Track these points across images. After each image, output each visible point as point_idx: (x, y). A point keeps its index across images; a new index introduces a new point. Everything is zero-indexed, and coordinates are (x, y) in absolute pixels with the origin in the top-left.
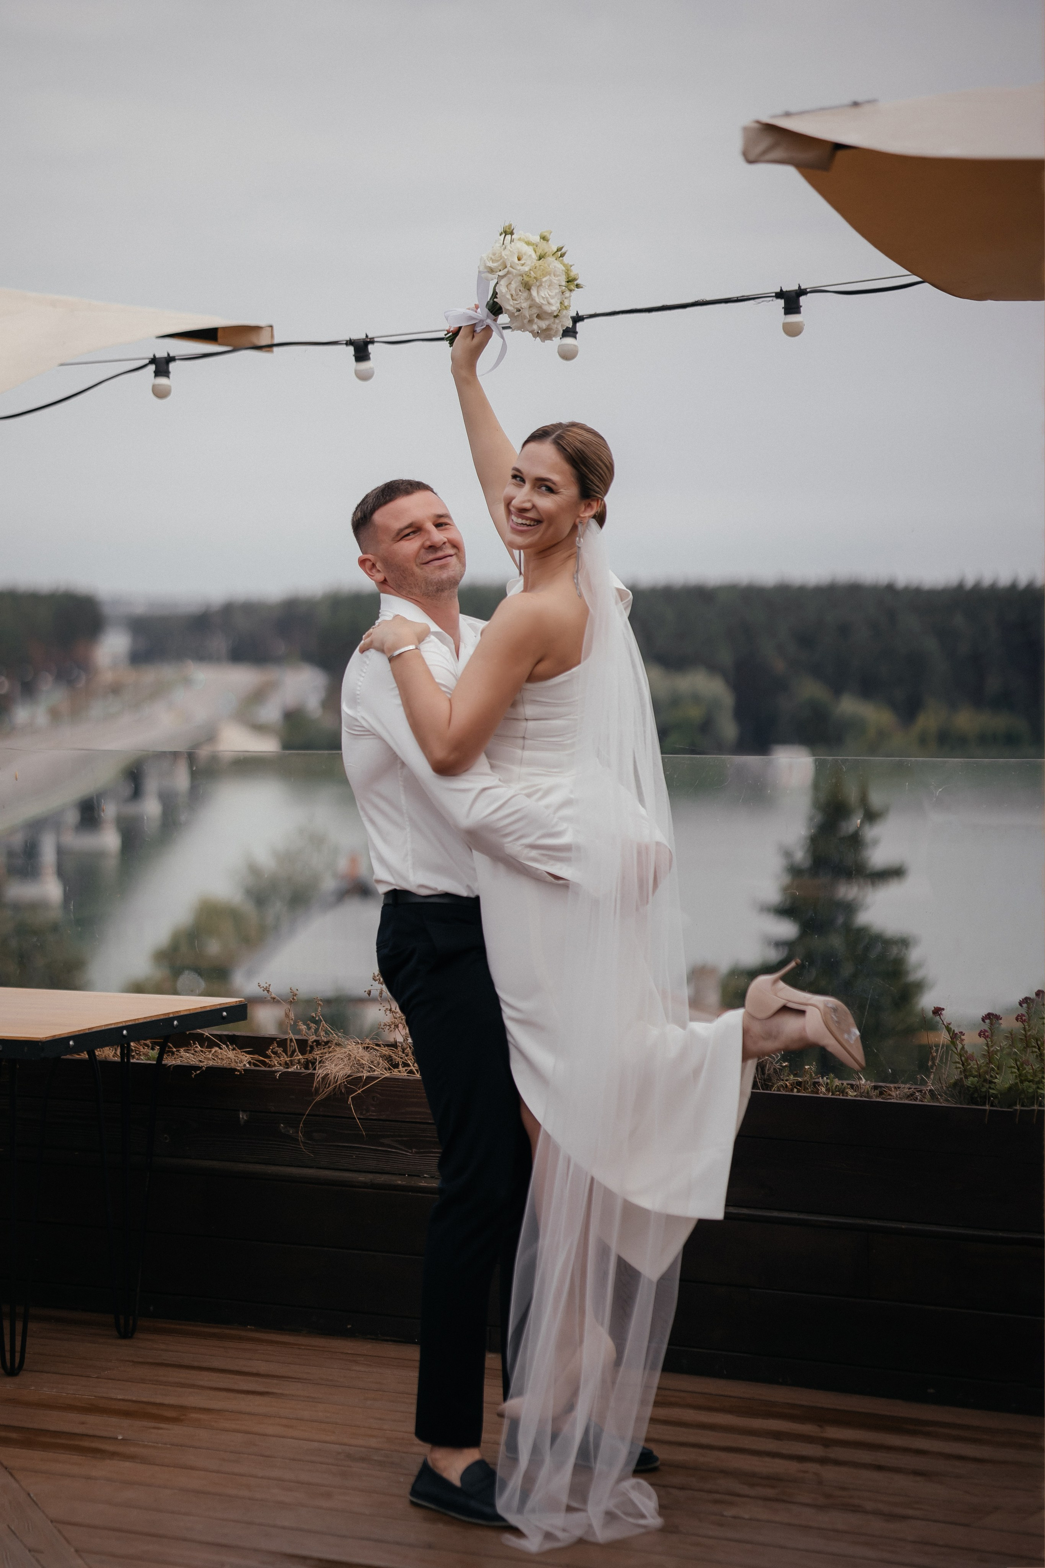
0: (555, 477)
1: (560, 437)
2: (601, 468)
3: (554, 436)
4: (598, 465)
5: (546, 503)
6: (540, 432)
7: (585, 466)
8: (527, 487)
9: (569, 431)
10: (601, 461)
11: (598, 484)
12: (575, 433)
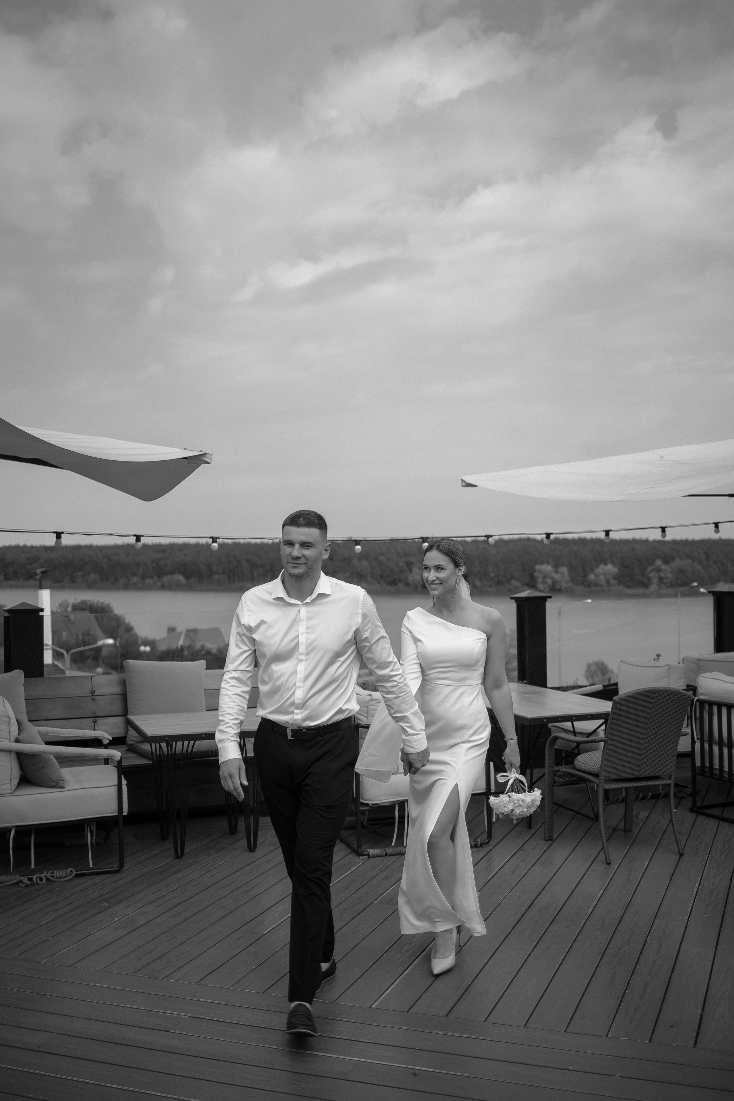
0: (442, 563)
1: (438, 546)
2: (459, 553)
3: (435, 547)
4: (457, 552)
5: (442, 575)
6: (430, 547)
7: (453, 554)
8: (432, 571)
9: (441, 542)
10: (458, 550)
11: (460, 560)
12: (443, 542)
